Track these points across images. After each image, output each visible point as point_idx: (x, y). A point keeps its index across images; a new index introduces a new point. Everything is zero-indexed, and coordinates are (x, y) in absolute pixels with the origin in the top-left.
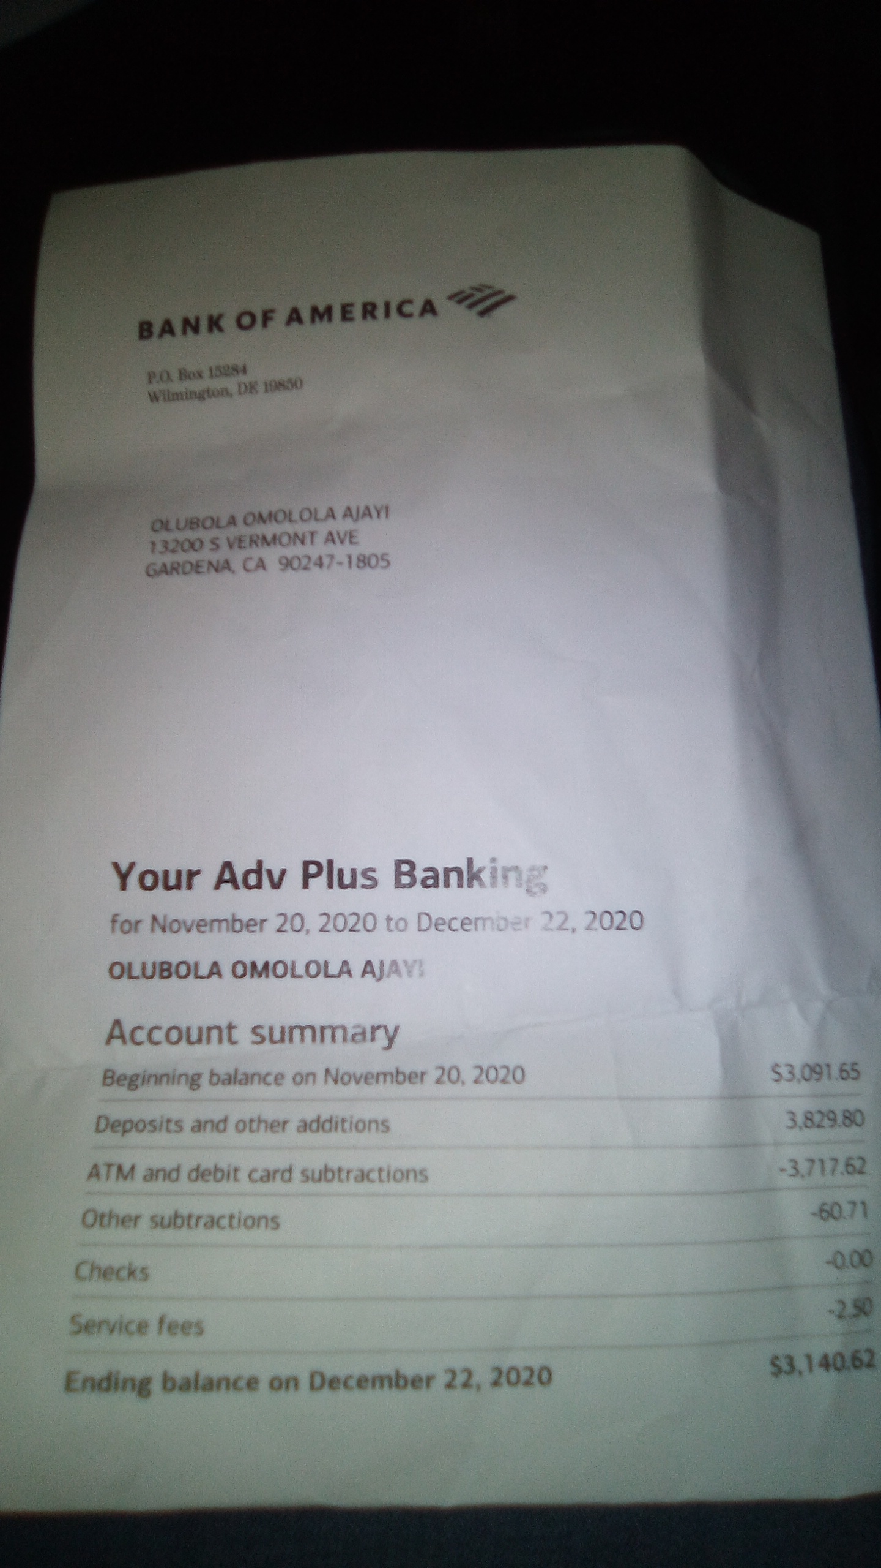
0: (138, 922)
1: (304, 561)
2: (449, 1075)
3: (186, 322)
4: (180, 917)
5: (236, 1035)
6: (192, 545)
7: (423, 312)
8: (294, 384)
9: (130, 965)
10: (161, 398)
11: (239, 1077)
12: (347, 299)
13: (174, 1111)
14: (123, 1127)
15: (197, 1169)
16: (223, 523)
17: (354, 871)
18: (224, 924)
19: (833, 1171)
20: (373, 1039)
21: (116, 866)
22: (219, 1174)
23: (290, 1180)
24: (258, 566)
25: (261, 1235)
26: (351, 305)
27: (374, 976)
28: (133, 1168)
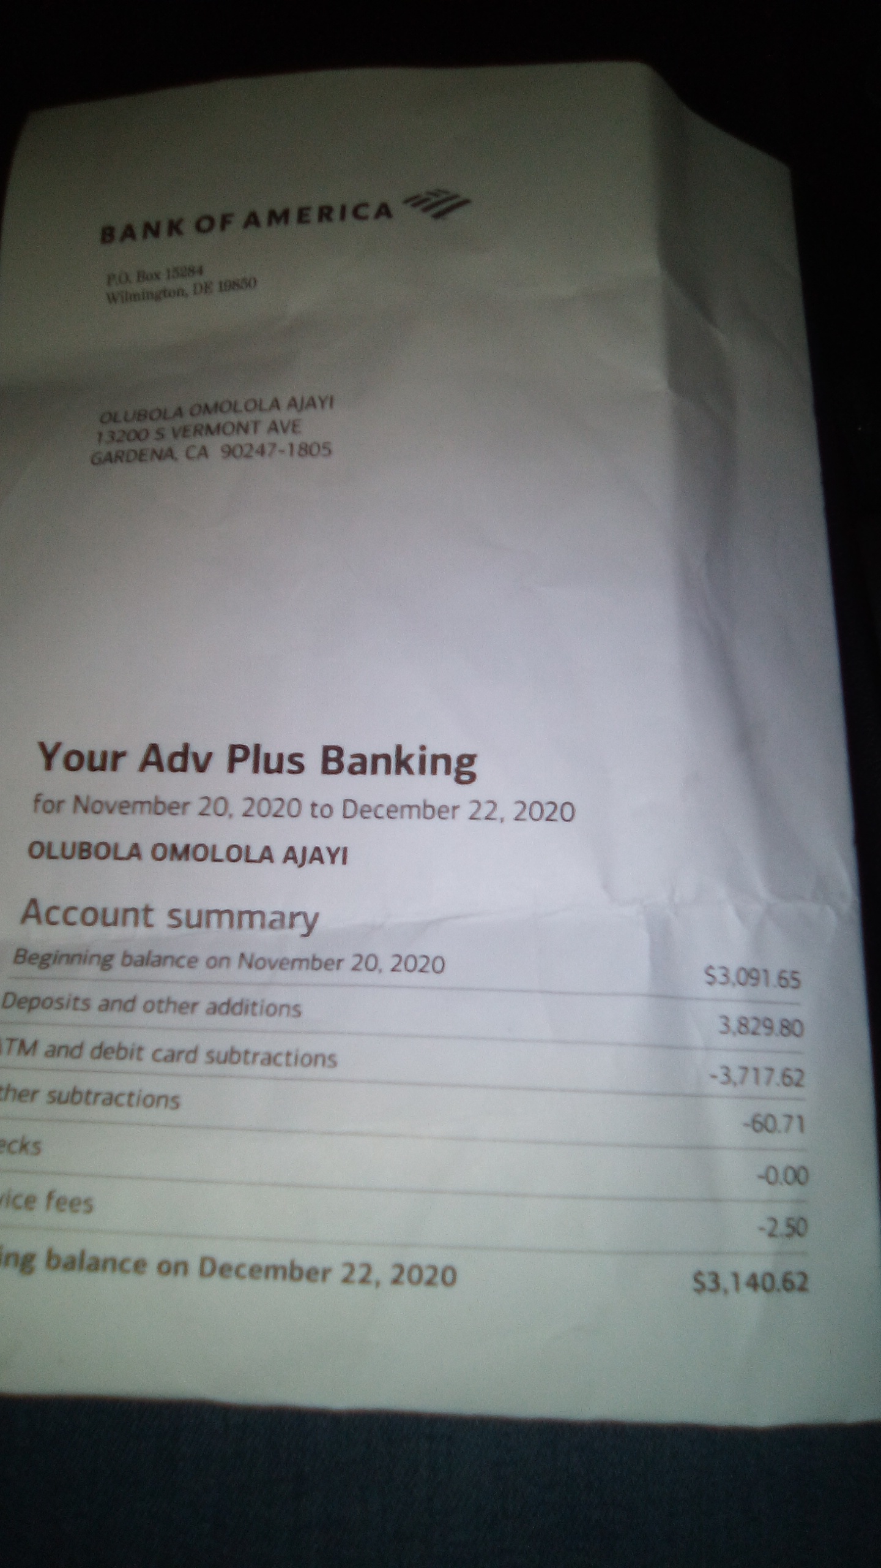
0: (61, 802)
1: (246, 449)
2: (366, 962)
3: (147, 226)
4: (103, 798)
5: (153, 918)
6: (138, 436)
7: (378, 215)
8: (249, 283)
9: (50, 844)
10: (119, 299)
11: (153, 959)
12: (304, 203)
13: (81, 990)
14: (30, 1003)
15: (101, 1047)
16: (170, 414)
17: (280, 757)
18: (146, 807)
19: (768, 1082)
20: (292, 926)
21: (42, 746)
22: (121, 1052)
23: (194, 1061)
24: (200, 454)
25: (161, 1114)
26: (308, 209)
27: (296, 862)
28: (35, 1044)
